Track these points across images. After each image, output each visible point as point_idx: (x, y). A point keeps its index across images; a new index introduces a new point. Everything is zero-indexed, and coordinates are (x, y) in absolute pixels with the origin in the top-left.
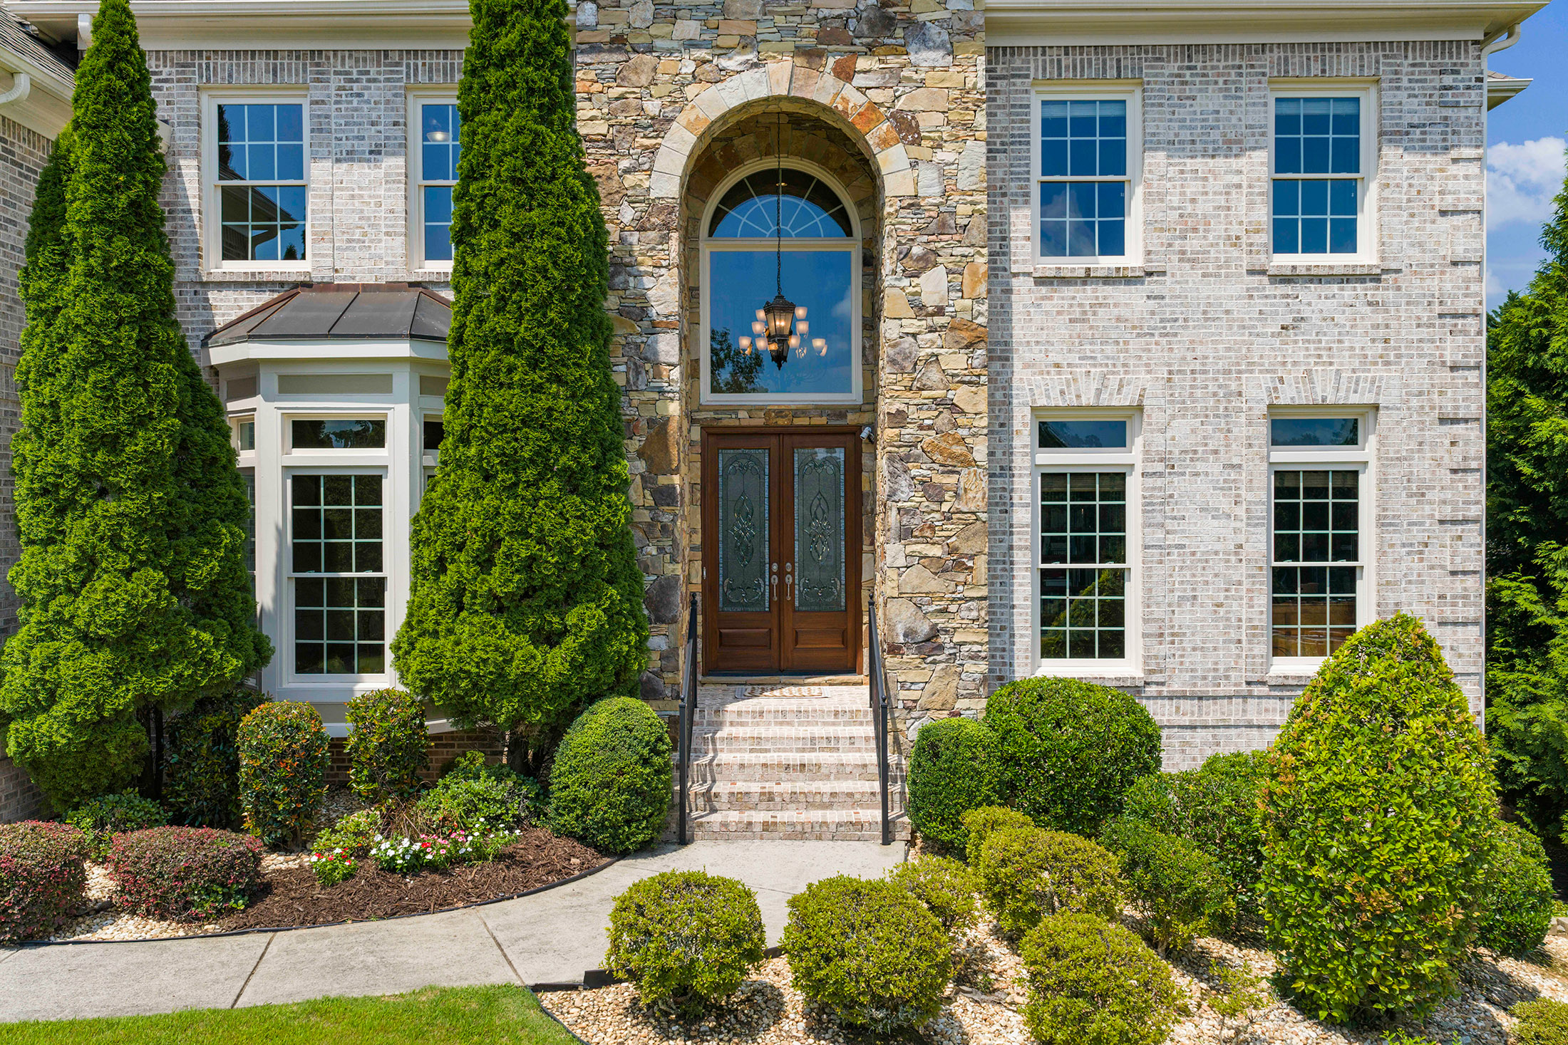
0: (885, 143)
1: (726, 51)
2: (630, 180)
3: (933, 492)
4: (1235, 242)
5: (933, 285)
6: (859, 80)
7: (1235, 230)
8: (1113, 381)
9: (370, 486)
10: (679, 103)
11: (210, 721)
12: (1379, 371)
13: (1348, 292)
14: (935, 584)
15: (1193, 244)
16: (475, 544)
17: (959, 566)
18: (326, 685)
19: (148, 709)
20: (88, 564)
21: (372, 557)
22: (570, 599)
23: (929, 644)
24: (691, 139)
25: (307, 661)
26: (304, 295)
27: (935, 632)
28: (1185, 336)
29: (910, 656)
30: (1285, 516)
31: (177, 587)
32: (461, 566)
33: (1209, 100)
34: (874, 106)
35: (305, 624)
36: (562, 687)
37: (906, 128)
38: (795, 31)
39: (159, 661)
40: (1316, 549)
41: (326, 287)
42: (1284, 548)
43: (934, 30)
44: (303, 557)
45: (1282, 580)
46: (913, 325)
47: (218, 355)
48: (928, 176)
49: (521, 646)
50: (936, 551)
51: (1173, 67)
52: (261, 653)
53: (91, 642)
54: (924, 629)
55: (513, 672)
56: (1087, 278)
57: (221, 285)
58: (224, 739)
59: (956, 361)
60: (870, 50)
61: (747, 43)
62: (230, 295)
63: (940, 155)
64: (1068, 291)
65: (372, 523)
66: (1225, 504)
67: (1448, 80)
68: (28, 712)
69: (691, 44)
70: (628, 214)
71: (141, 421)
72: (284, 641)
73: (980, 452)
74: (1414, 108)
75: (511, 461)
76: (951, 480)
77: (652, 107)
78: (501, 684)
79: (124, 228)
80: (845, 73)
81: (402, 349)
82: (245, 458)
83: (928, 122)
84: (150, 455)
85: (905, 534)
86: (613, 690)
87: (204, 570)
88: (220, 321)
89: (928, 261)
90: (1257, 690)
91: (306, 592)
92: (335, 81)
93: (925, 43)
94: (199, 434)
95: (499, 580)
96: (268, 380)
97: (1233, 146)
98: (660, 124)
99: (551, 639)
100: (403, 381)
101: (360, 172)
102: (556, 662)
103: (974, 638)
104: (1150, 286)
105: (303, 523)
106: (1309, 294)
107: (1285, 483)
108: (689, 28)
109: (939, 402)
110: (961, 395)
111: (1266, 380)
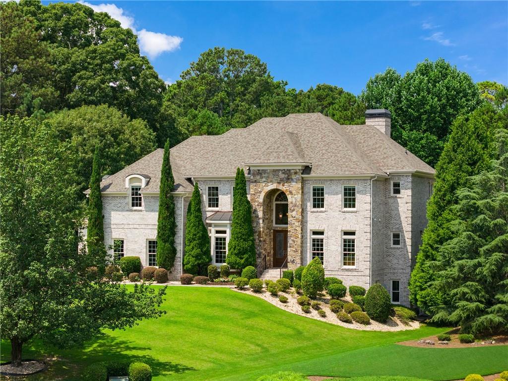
0: (288, 195)
1: (268, 182)
2: (257, 199)
3: (294, 241)
4: (337, 207)
5: (294, 214)
6: (285, 186)
7: (337, 205)
8: (320, 226)
9: (225, 239)
10: (263, 189)
11: (205, 267)
12: (356, 225)
13: (352, 214)
14: (294, 254)
15: (331, 207)
16: (234, 247)
17: (297, 251)
18: (219, 265)
19: (199, 265)
20: (193, 248)
21: (225, 248)
22: (244, 254)
23: (293, 262)
24: (264, 194)
25: (217, 261)
26: (218, 213)
27: (294, 260)
28: (331, 220)
29: (291, 263)
30: (345, 246)
31: (202, 251)
32: (232, 250)
33: (334, 187)
34: (287, 190)
35: (217, 257)
36: (243, 264)
37: (291, 193)
38: (277, 180)
39: (200, 259)
40: (349, 250)
41: (221, 212)
42: (345, 250)
43: (294, 180)
44: (217, 248)
45: (345, 255)
46: (292, 219)
47: (207, 221)
48: (293, 199)
49: (238, 259)
50: (294, 249)
51: (329, 182)
52: (211, 260)
53: (193, 257)
54: (292, 260)
55: (237, 262)
56: (317, 212)
57: (208, 211)
58: (206, 269)
59: (297, 224)
60: (286, 182)
61: (271, 181)
62: (209, 213)
63: (295, 196)
64: (315, 213)
65: (225, 244)
66: (335, 243)
67: (365, 184)
68: (187, 264)
69: (265, 182)
70: (256, 204)
71: (198, 233)
72: (214, 259)
73: (300, 236)
74: (361, 188)
75: (238, 238)
76: (296, 240)
77: (259, 190)
78: (236, 263)
79: (197, 211)
80: (283, 185)
81: (228, 222)
82: (210, 235)
83: (294, 192)
84: (199, 236)
85: (290, 247)
86: (250, 265)
87: (205, 249)
88: (208, 216)
89: (293, 210)
90: (340, 270)
91: (217, 252)
92: (222, 184)
93: (293, 182)
94: (204, 233)
95: (236, 251)
96: (213, 225)
97: (337, 194)
98: (260, 192)
99: (242, 258)
100: (229, 226)
101: (225, 197)
102: (242, 261)
103: (299, 261)
104: (326, 213)
105: (217, 244)
106: (347, 214)
107: (345, 241)
108: (264, 179)
109: (295, 229)
110: (297, 228)
111: (341, 226)
